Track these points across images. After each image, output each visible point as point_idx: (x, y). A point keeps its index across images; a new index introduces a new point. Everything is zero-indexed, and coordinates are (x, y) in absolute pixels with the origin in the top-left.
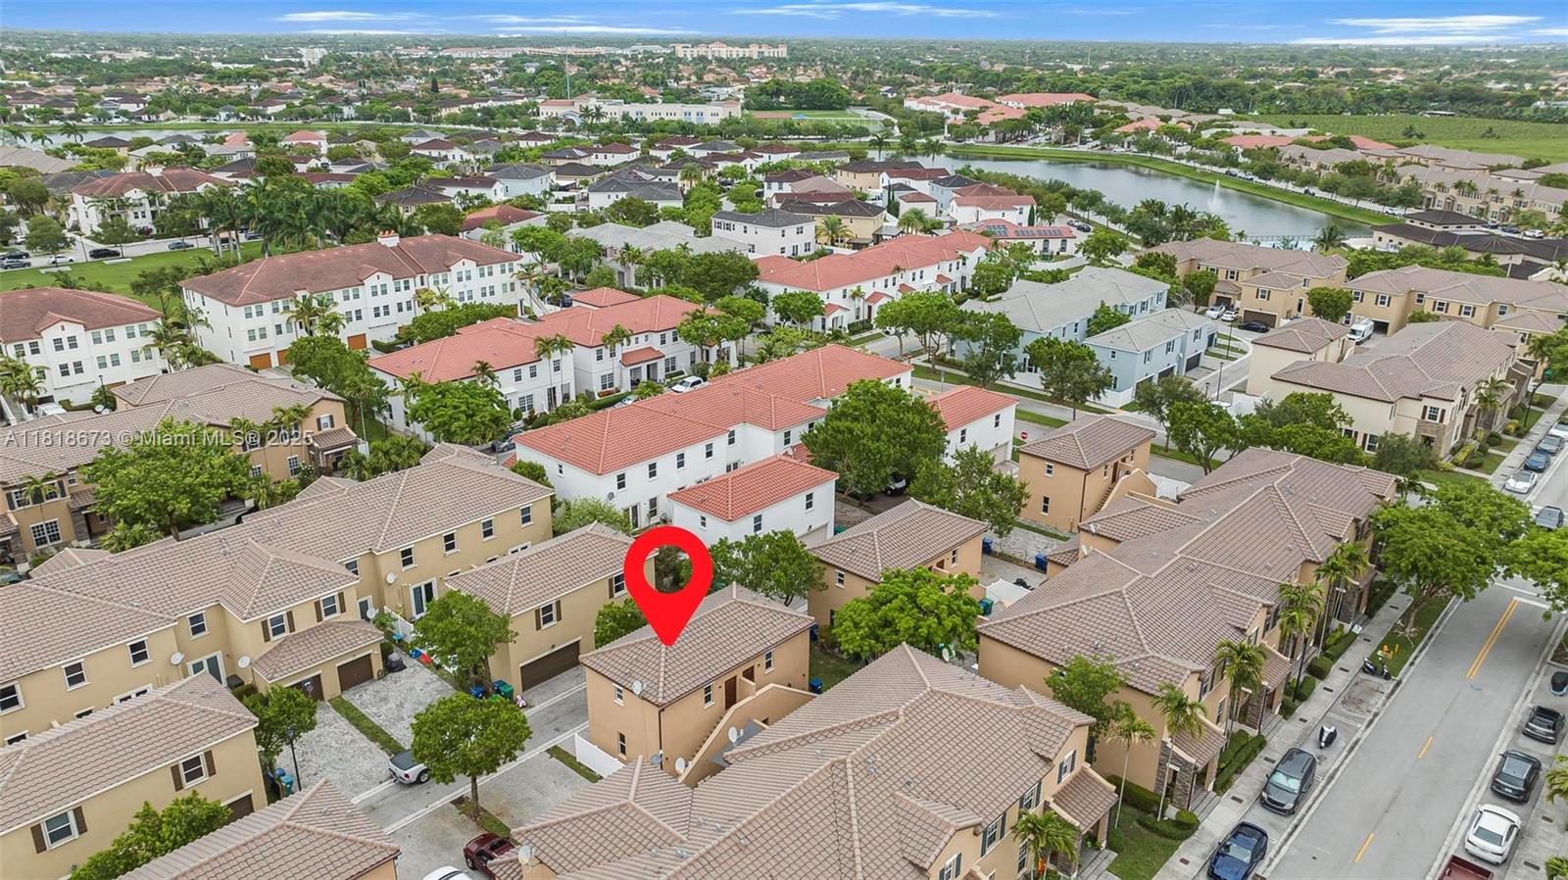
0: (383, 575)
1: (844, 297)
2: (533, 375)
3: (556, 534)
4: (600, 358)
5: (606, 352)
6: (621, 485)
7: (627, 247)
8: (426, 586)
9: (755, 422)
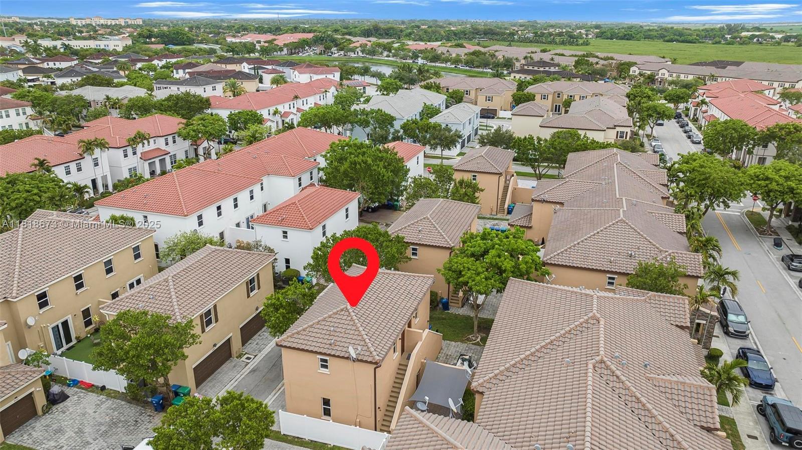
0: (22, 320)
1: (269, 114)
2: (79, 169)
3: (161, 269)
4: (126, 156)
5: (130, 150)
6: (200, 224)
7: (108, 98)
8: (63, 323)
9: (278, 173)
